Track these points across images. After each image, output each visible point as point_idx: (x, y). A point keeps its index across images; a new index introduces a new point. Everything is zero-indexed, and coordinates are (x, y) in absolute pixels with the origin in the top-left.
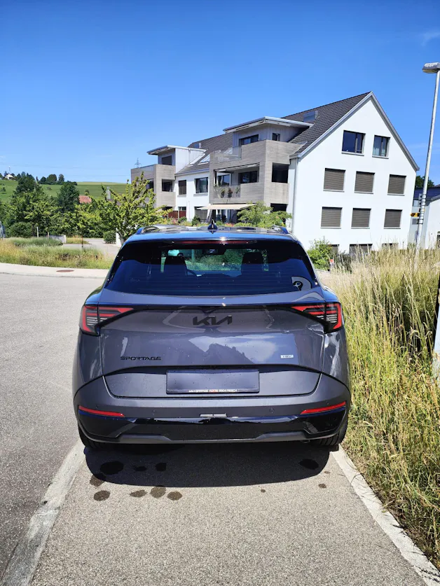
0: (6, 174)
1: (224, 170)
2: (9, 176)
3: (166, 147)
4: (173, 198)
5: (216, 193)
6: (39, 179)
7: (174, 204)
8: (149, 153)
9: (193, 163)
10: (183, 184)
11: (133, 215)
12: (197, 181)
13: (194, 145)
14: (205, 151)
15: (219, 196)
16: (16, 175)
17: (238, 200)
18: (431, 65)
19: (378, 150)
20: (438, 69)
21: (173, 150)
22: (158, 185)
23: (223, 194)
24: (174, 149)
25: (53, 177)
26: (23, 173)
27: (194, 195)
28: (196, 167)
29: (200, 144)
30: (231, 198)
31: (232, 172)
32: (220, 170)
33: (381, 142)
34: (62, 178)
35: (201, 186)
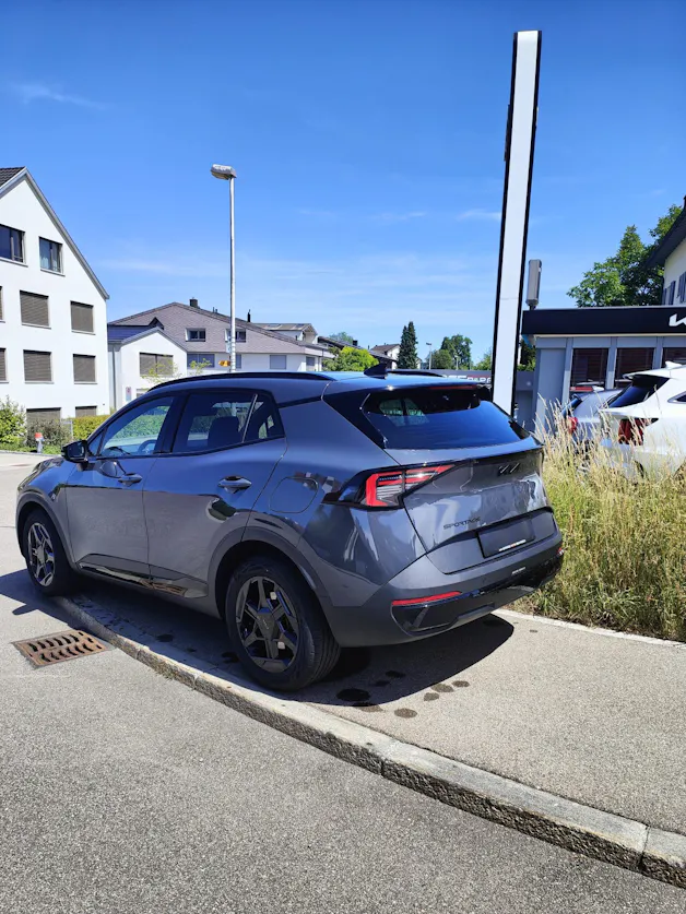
18: (224, 168)
19: (46, 260)
20: (232, 176)
33: (50, 249)
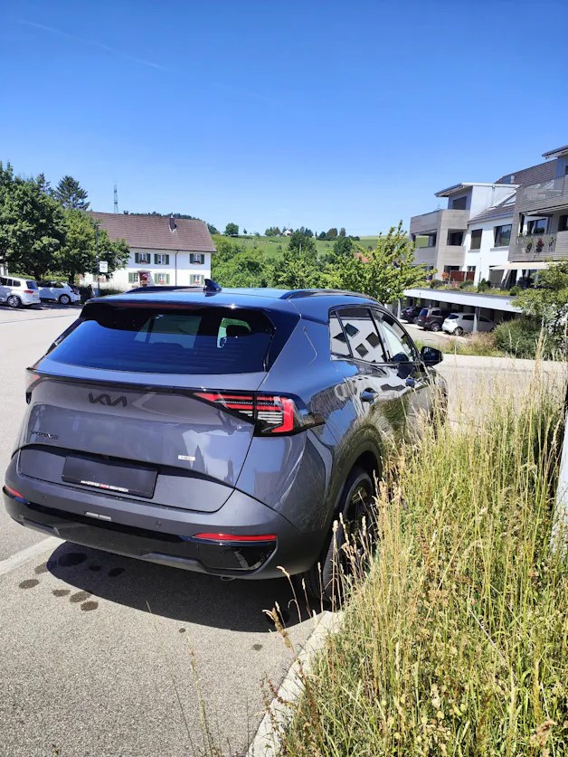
0: (285, 230)
1: (535, 213)
2: (288, 232)
3: (460, 185)
4: (461, 255)
5: (520, 246)
6: (318, 235)
7: (463, 262)
8: (437, 195)
9: (497, 204)
10: (477, 235)
11: (381, 276)
12: (498, 229)
13: (505, 180)
14: (517, 186)
15: (524, 250)
16: (295, 231)
17: (550, 255)
21: (470, 189)
22: (443, 237)
23: (529, 248)
24: (471, 187)
25: (334, 231)
26: (303, 228)
27: (492, 250)
28: (500, 211)
29: (512, 178)
30: (541, 254)
31: (550, 215)
32: (529, 214)
34: (343, 232)
35: (501, 237)
